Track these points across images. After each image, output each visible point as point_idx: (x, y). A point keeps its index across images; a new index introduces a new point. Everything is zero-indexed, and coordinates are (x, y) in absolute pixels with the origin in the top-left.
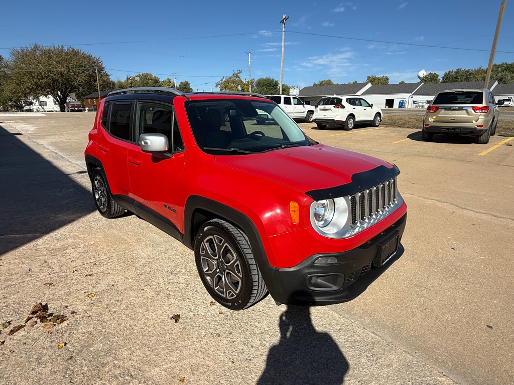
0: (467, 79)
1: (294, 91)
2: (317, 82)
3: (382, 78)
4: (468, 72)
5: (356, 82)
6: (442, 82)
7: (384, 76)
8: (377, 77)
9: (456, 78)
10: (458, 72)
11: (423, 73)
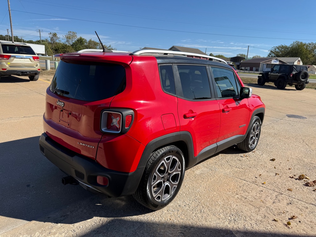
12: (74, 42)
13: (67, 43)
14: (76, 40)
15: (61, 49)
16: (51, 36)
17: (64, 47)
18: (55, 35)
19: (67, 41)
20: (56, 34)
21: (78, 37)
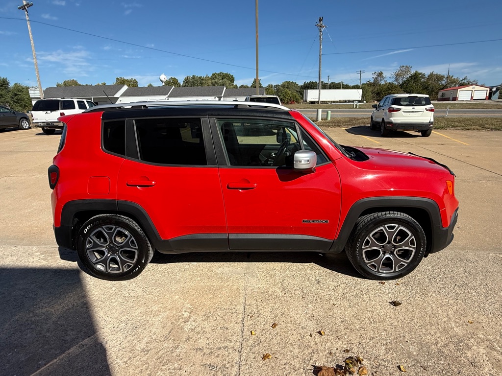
0: (201, 84)
1: (36, 92)
2: (61, 82)
3: (131, 81)
4: (200, 78)
5: (105, 84)
6: (183, 86)
7: (132, 79)
8: (126, 78)
9: (193, 82)
10: (194, 77)
11: (164, 77)
12: (405, 79)
13: (395, 83)
14: (408, 76)
15: (384, 91)
16: (375, 76)
17: (389, 88)
18: (380, 74)
19: (397, 80)
20: (381, 72)
21: (413, 72)
